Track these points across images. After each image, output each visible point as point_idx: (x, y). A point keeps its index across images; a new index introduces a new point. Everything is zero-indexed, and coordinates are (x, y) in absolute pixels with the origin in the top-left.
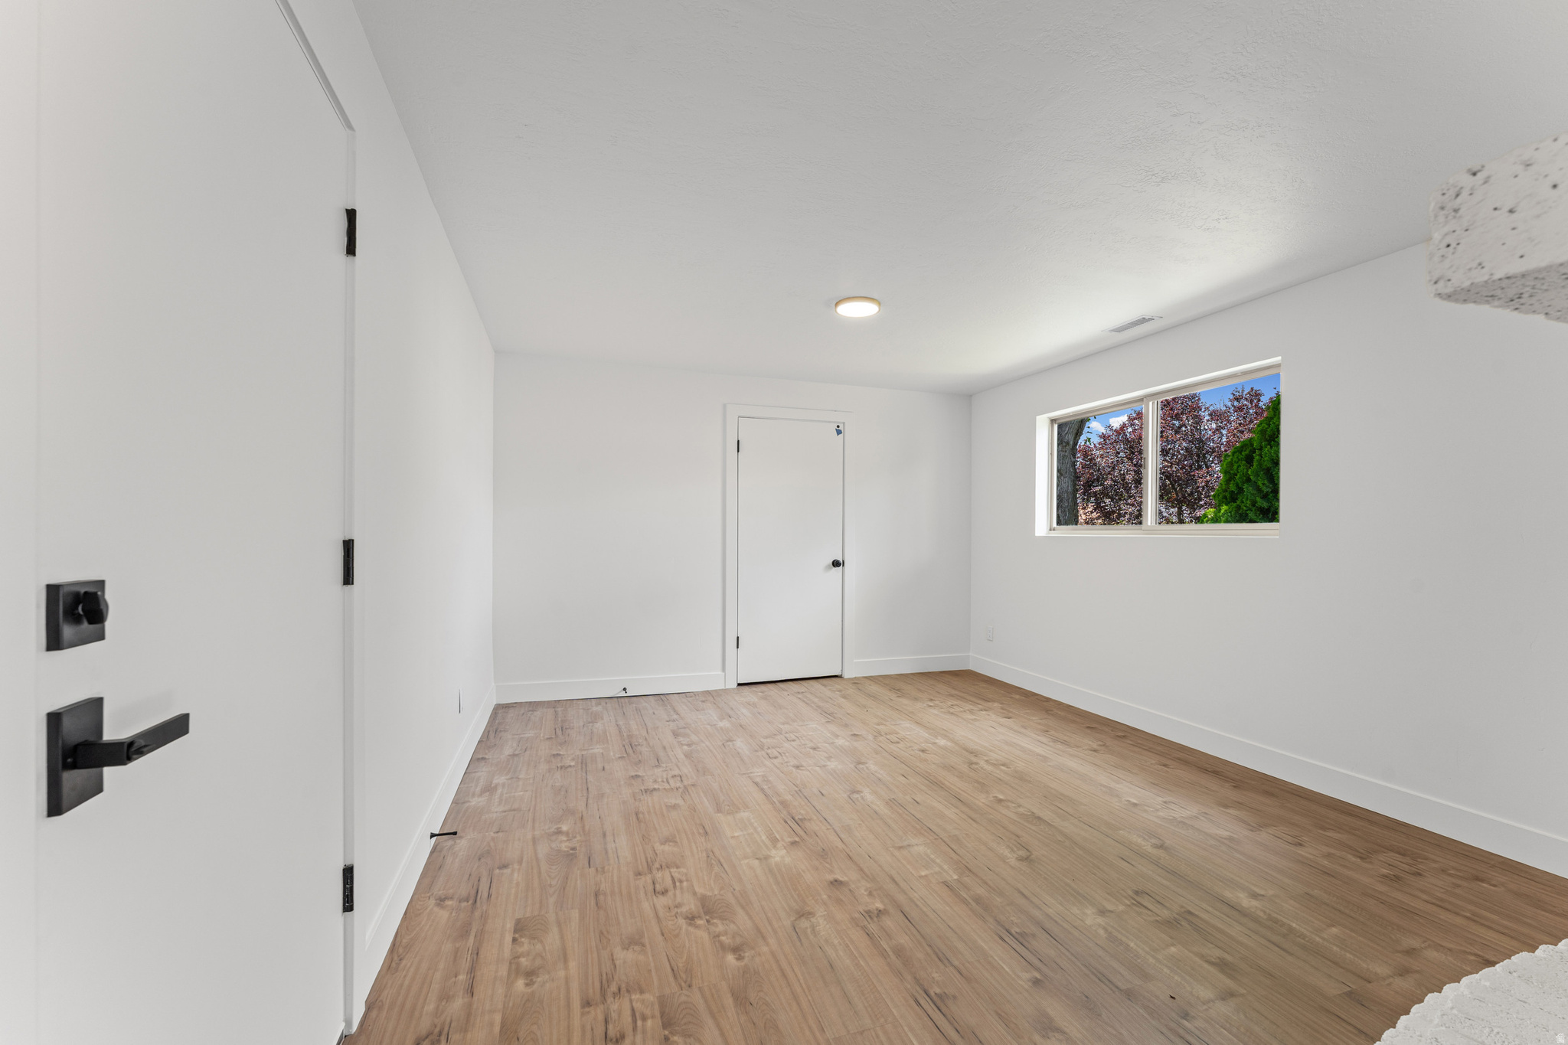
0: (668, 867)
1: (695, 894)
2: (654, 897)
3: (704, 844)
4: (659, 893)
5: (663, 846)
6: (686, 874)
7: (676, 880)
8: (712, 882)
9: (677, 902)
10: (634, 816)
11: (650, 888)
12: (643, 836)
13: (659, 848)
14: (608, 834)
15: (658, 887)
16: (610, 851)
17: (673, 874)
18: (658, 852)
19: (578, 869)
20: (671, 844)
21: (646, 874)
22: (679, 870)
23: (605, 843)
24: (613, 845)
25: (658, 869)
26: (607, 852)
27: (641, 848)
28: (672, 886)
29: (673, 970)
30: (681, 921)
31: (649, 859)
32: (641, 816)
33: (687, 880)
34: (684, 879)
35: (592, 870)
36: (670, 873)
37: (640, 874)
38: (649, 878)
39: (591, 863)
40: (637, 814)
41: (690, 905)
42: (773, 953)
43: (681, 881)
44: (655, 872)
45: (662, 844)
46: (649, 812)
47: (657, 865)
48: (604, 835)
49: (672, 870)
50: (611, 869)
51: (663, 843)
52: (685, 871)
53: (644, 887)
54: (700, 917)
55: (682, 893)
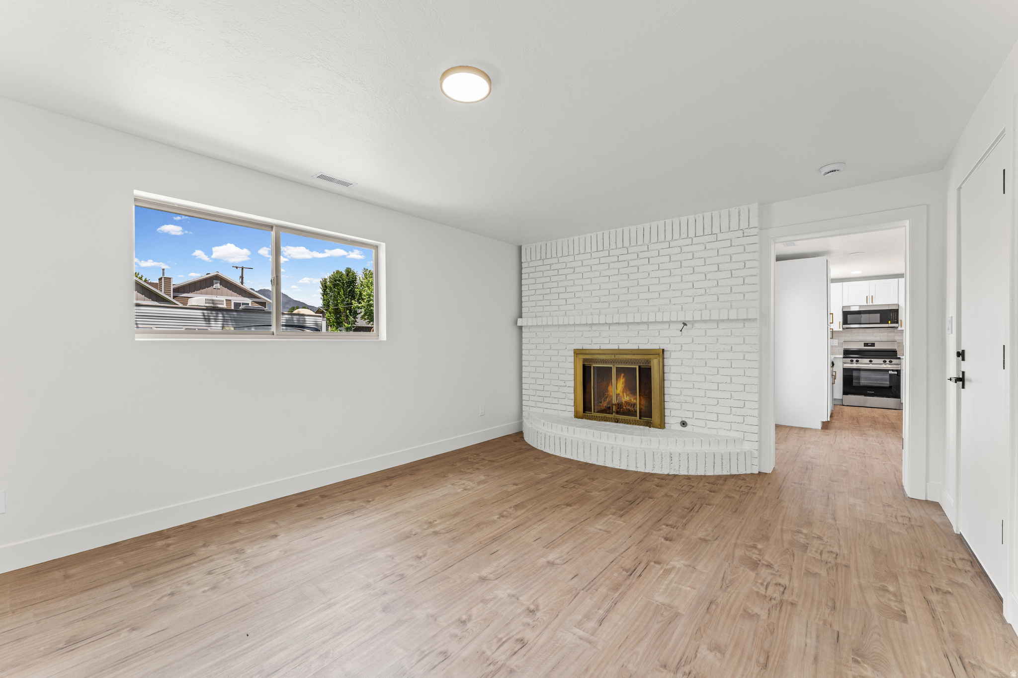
0: (766, 597)
1: (757, 574)
2: (787, 586)
3: (721, 596)
4: (783, 586)
5: (759, 613)
6: (754, 585)
7: (765, 586)
8: (740, 573)
9: (773, 576)
10: (770, 665)
11: (787, 592)
12: (772, 633)
13: (764, 615)
14: (812, 658)
15: (782, 589)
16: (814, 636)
17: (765, 590)
18: (767, 611)
19: (850, 636)
20: (750, 611)
21: (787, 601)
22: (758, 590)
23: (817, 648)
24: (808, 641)
25: (775, 599)
26: (818, 637)
27: (781, 623)
28: (771, 585)
29: (793, 556)
30: (776, 567)
31: (778, 609)
32: (762, 660)
33: (757, 582)
34: (758, 584)
35: (836, 628)
36: (766, 593)
37: (792, 604)
38: (786, 597)
39: (836, 636)
40: (766, 666)
41: (764, 572)
42: (737, 538)
43: (762, 584)
44: (778, 599)
45: (759, 616)
46: (750, 658)
47: (773, 602)
48: (816, 659)
49: (764, 593)
50: (817, 620)
51: (756, 616)
52: (753, 588)
53: (792, 594)
54: (763, 564)
55: (766, 578)
